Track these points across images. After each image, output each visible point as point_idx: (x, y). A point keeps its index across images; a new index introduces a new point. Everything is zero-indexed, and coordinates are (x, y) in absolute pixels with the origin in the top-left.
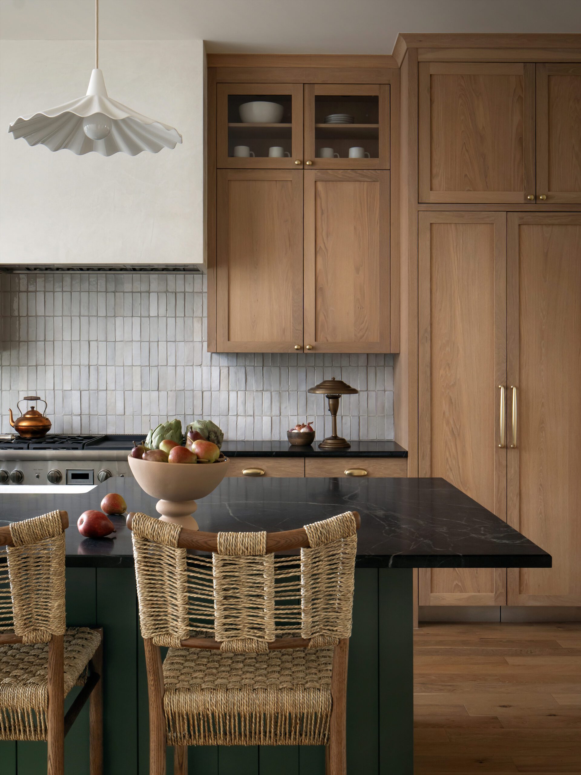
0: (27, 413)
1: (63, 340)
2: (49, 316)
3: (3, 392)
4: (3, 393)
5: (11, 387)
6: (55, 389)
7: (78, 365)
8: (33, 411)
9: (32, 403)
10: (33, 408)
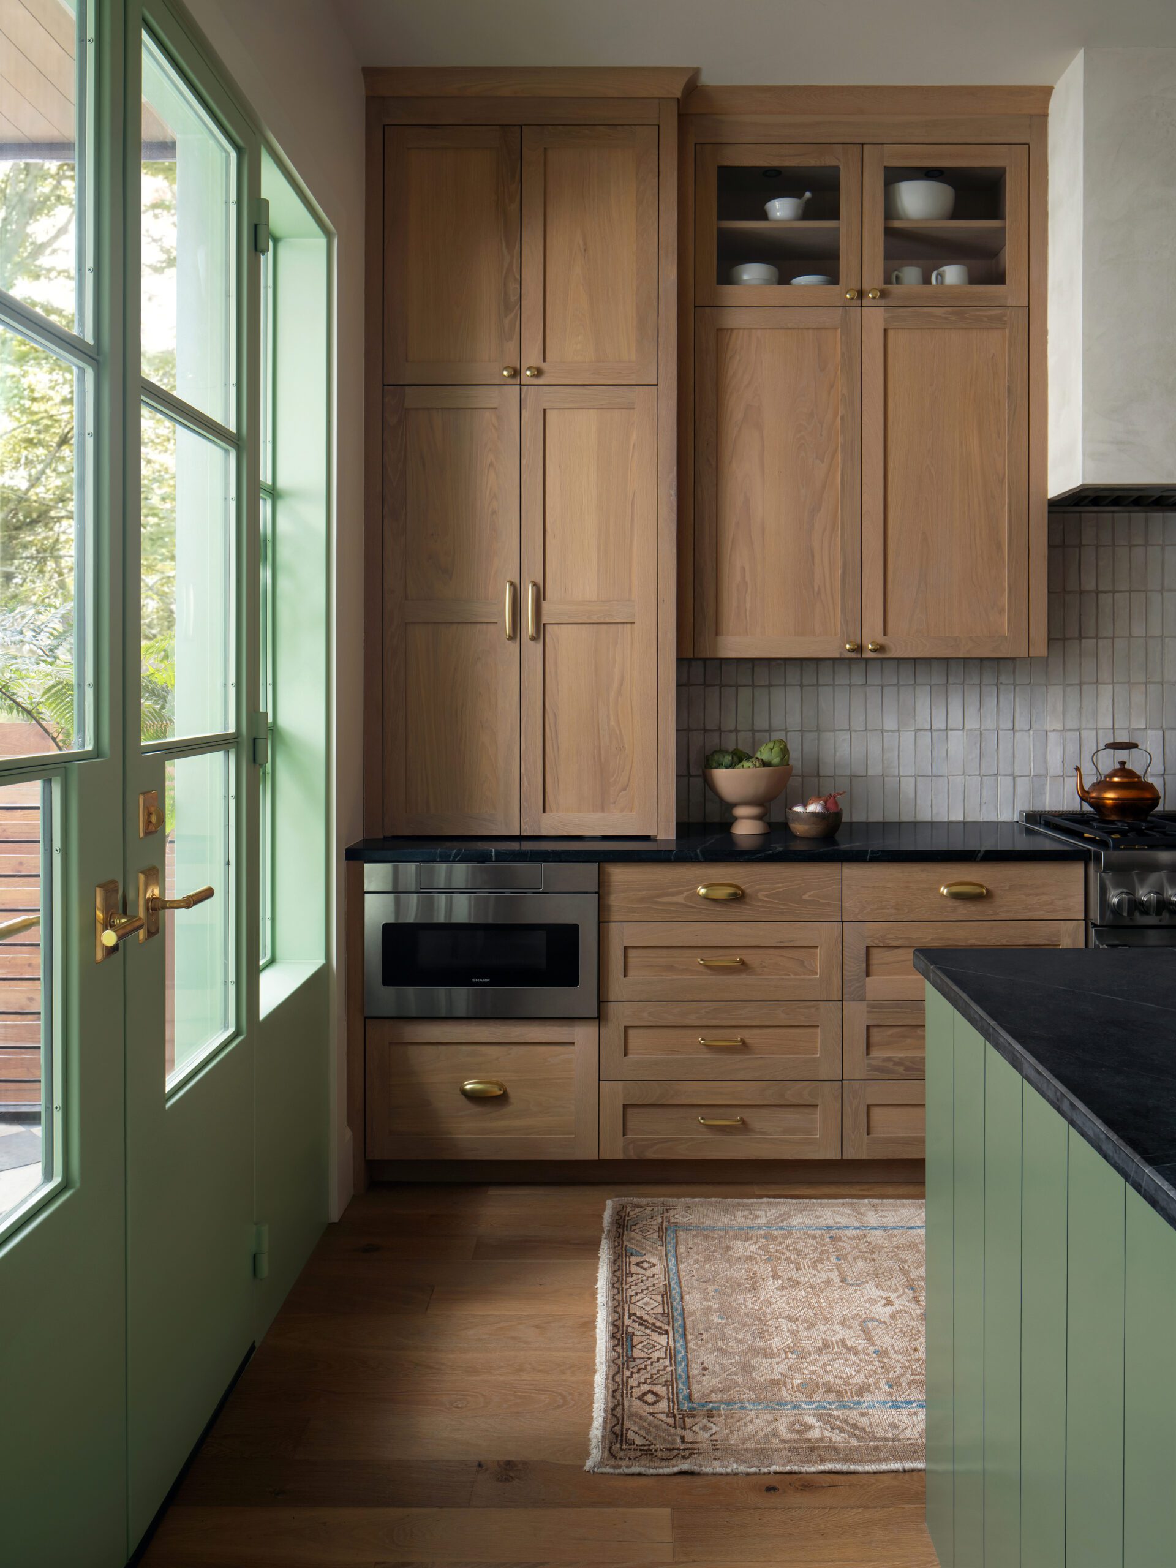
0: (1115, 773)
1: (1131, 636)
2: (1105, 592)
3: (1017, 734)
4: (1016, 736)
5: (1033, 723)
6: (1116, 727)
7: (1158, 683)
8: (1123, 770)
9: (1122, 755)
10: (1123, 763)
